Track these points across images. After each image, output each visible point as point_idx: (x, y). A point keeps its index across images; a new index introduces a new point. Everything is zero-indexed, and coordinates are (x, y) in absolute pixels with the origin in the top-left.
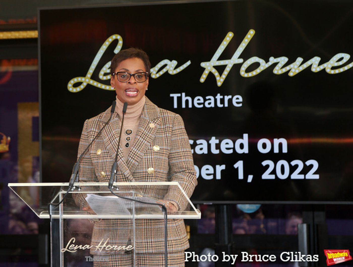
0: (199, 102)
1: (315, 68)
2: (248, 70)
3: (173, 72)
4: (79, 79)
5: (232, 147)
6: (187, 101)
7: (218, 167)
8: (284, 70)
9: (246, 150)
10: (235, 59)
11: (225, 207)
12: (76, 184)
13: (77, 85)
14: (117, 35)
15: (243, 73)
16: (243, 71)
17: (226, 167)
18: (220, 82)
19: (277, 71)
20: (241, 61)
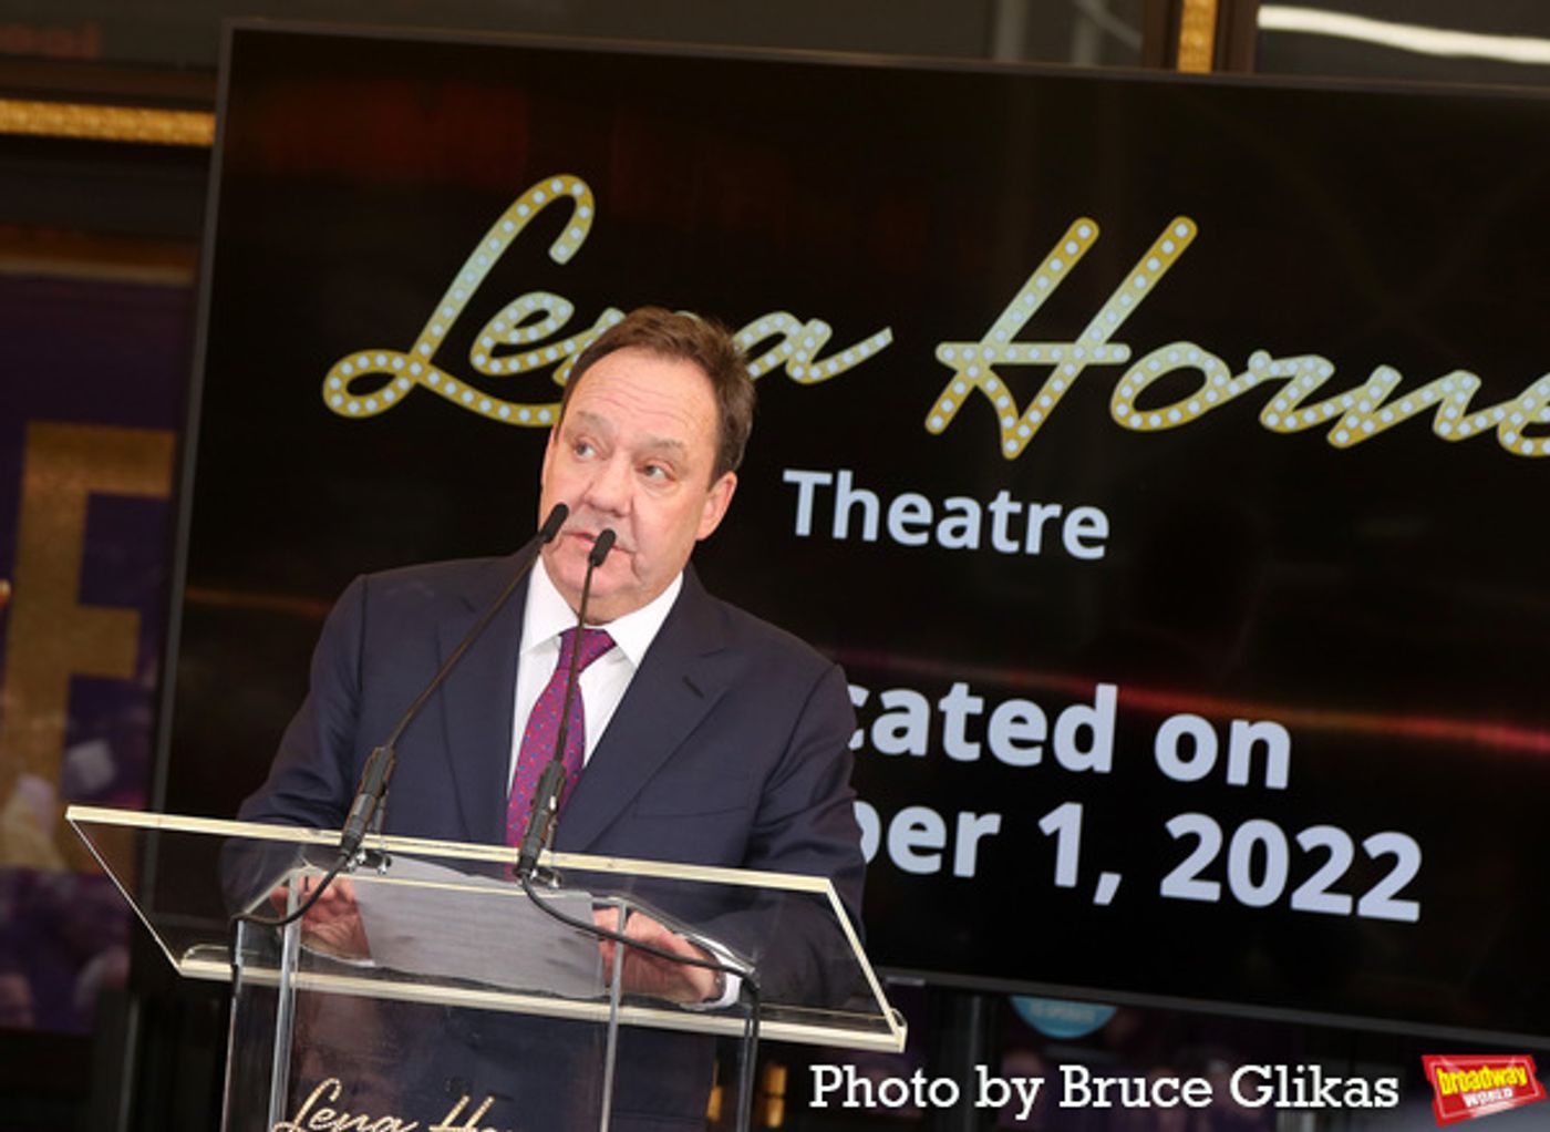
0: (912, 518)
1: (1451, 422)
2: (1146, 401)
3: (805, 372)
4: (380, 360)
5: (1041, 735)
6: (857, 511)
7: (966, 820)
8: (1311, 417)
9: (1101, 758)
10: (1096, 344)
11: (977, 1002)
12: (372, 842)
13: (364, 385)
14: (569, 179)
15: (1122, 408)
16: (1124, 401)
17: (1003, 824)
18: (1017, 438)
19: (1280, 416)
20: (1121, 353)
